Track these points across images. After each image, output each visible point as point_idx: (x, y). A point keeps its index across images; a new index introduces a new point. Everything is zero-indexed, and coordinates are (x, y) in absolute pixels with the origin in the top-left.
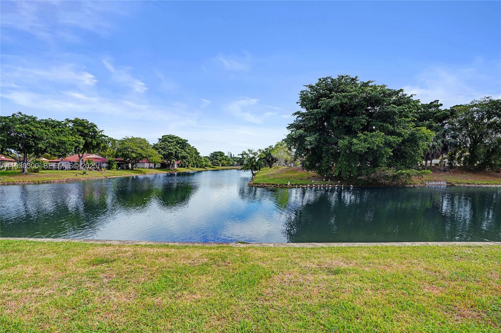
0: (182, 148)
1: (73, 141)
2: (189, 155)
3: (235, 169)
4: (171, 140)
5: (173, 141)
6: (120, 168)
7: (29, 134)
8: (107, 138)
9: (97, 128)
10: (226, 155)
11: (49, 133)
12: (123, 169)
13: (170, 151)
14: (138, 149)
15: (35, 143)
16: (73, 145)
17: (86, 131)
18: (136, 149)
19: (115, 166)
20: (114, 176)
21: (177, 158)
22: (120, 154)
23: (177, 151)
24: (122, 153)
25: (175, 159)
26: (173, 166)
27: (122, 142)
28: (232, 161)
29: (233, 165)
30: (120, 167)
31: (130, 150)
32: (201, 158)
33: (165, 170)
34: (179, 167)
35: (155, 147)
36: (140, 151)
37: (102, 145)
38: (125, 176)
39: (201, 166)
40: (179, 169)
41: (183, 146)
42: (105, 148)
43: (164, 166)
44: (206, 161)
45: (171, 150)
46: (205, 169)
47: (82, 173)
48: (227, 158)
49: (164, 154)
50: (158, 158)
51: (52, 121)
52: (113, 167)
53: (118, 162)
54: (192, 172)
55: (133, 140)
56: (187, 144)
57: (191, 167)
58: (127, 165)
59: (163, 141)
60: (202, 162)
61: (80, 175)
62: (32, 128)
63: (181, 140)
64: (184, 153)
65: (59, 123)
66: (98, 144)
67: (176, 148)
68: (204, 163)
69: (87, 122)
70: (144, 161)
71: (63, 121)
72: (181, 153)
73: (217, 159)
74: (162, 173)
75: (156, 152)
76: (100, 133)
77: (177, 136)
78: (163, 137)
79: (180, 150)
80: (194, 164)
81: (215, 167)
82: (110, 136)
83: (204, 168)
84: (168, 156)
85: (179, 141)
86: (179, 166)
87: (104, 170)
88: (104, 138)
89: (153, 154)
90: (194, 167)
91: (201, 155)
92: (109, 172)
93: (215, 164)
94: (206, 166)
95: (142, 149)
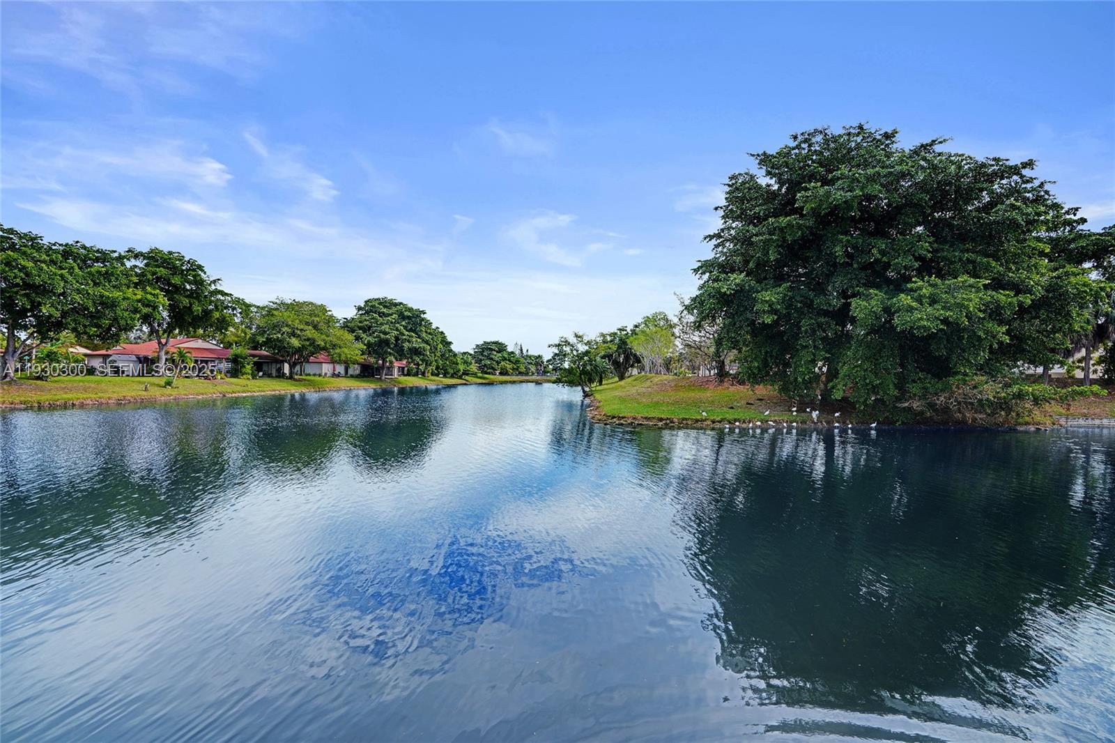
0: (411, 330)
1: (139, 301)
2: (429, 347)
3: (532, 382)
4: (385, 310)
5: (391, 312)
6: (261, 374)
7: (15, 277)
8: (230, 299)
9: (205, 273)
10: (510, 349)
11: (70, 278)
12: (268, 376)
13: (382, 336)
14: (306, 327)
15: (32, 302)
16: (136, 311)
17: (176, 280)
18: (302, 327)
19: (248, 368)
20: (244, 392)
21: (400, 354)
22: (261, 339)
23: (400, 337)
24: (266, 336)
25: (394, 355)
26: (390, 369)
27: (269, 312)
28: (524, 363)
29: (527, 374)
30: (261, 371)
31: (285, 329)
32: (455, 355)
33: (371, 382)
34: (406, 375)
35: (348, 326)
36: (310, 332)
37: (217, 315)
38: (273, 393)
39: (455, 373)
40: (403, 378)
41: (415, 324)
42: (223, 324)
43: (368, 372)
44: (465, 362)
45: (385, 333)
46: (464, 382)
47: (163, 383)
48: (513, 357)
49: (369, 341)
50: (354, 350)
51: (84, 247)
52: (244, 370)
53: (256, 359)
54: (434, 387)
55: (295, 307)
56: (423, 319)
57: (432, 375)
58: (278, 366)
59: (367, 313)
60: (457, 364)
61: (155, 388)
62: (23, 263)
63: (410, 310)
64: (417, 341)
65: (103, 256)
66: (207, 313)
67: (397, 330)
68: (461, 367)
69: (181, 258)
70: (322, 356)
71: (115, 252)
72: (409, 342)
73: (492, 359)
74: (364, 390)
75: (351, 337)
76: (213, 287)
77: (400, 301)
78: (366, 302)
79: (407, 333)
80: (437, 368)
81: (486, 376)
82: (236, 295)
83: (462, 379)
84: (378, 348)
85: (406, 313)
86: (403, 371)
87: (221, 378)
88: (222, 298)
89: (342, 340)
90: (437, 375)
91: (455, 348)
92: (232, 384)
93: (486, 369)
94: (466, 373)
95: (315, 327)
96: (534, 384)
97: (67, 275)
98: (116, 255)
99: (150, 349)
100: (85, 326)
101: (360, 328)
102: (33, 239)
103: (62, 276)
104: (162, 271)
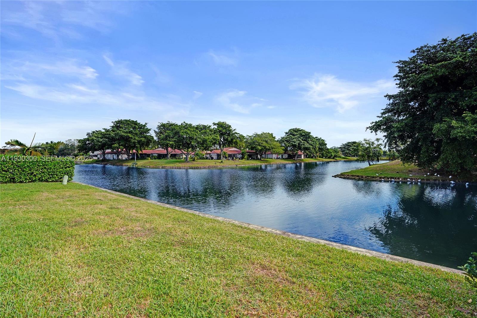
0: (305, 140)
4: (295, 133)
5: (297, 133)
6: (250, 158)
8: (239, 135)
13: (293, 143)
18: (262, 142)
19: (246, 157)
23: (300, 143)
24: (251, 146)
26: (300, 156)
31: (257, 143)
32: (329, 149)
33: (290, 161)
35: (281, 140)
36: (265, 144)
39: (330, 157)
40: (306, 159)
41: (306, 138)
43: (290, 157)
44: (335, 152)
45: (294, 142)
47: (220, 162)
50: (280, 150)
53: (248, 154)
56: (310, 136)
57: (320, 157)
58: (256, 156)
59: (289, 135)
61: (219, 163)
63: (305, 132)
64: (307, 144)
66: (232, 140)
67: (299, 141)
68: (333, 154)
69: (225, 124)
70: (268, 152)
72: (304, 145)
73: (350, 150)
76: (234, 132)
77: (302, 129)
78: (289, 130)
79: (303, 141)
81: (347, 157)
83: (334, 159)
85: (303, 134)
86: (306, 156)
87: (238, 160)
90: (322, 158)
91: (329, 146)
92: (241, 162)
93: (346, 154)
94: (335, 156)
95: (266, 142)
97: (196, 134)
98: (208, 126)
99: (219, 152)
100: (200, 147)
101: (286, 141)
102: (190, 125)
103: (195, 134)
104: (220, 129)
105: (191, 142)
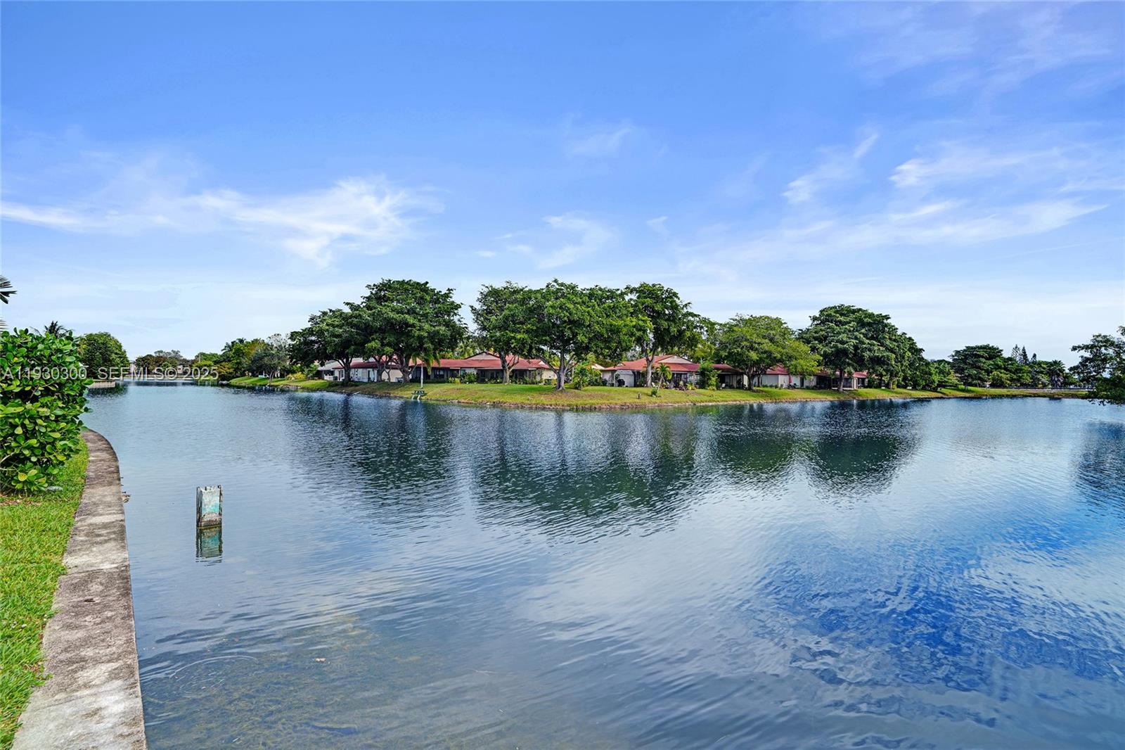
0: (872, 338)
1: (634, 327)
2: (894, 356)
3: (1044, 396)
4: (842, 319)
5: (848, 319)
6: (724, 385)
7: (564, 316)
8: (698, 319)
9: (679, 299)
10: (1006, 354)
11: (593, 313)
12: (730, 387)
13: (839, 346)
14: (764, 341)
15: (573, 333)
16: (632, 335)
17: (658, 307)
18: (759, 340)
19: (713, 380)
20: (710, 401)
21: (860, 362)
22: (724, 354)
23: (860, 346)
24: (728, 351)
25: (853, 366)
26: (848, 381)
27: (730, 328)
28: (1030, 372)
29: (1034, 386)
30: (724, 383)
31: (744, 343)
32: (927, 364)
33: (828, 394)
34: (865, 387)
35: (804, 337)
36: (767, 345)
37: (688, 334)
38: (735, 403)
39: (927, 385)
40: (863, 390)
41: (877, 331)
42: (693, 341)
43: (824, 384)
44: (941, 372)
45: (843, 342)
46: (940, 395)
47: (650, 393)
48: (1012, 364)
49: (825, 352)
50: (811, 362)
51: (600, 289)
52: (710, 382)
53: (720, 372)
54: (901, 401)
55: (752, 322)
56: (886, 325)
57: (898, 386)
58: (738, 378)
59: (823, 322)
60: (931, 374)
61: (646, 397)
62: (568, 306)
63: (871, 315)
64: (879, 349)
65: (612, 294)
66: (681, 333)
67: (856, 338)
68: (936, 378)
69: (661, 289)
70: (778, 368)
71: (618, 290)
72: (870, 350)
73: (979, 368)
74: (820, 402)
75: (806, 348)
76: (685, 310)
77: (859, 307)
78: (821, 311)
79: (867, 341)
80: (905, 379)
81: (970, 388)
82: (703, 315)
83: (936, 391)
84: (837, 358)
85: (866, 320)
86: (863, 382)
87: (692, 389)
88: (692, 319)
89: (798, 351)
90: (905, 387)
91: (927, 356)
92: (700, 394)
93: (970, 380)
94: (942, 385)
95: (772, 340)
96: (1048, 399)
97: (591, 311)
98: (619, 292)
99: (640, 365)
100: (602, 349)
101: (816, 339)
102: (573, 288)
103: (588, 312)
104: (648, 301)
105: (575, 335)
